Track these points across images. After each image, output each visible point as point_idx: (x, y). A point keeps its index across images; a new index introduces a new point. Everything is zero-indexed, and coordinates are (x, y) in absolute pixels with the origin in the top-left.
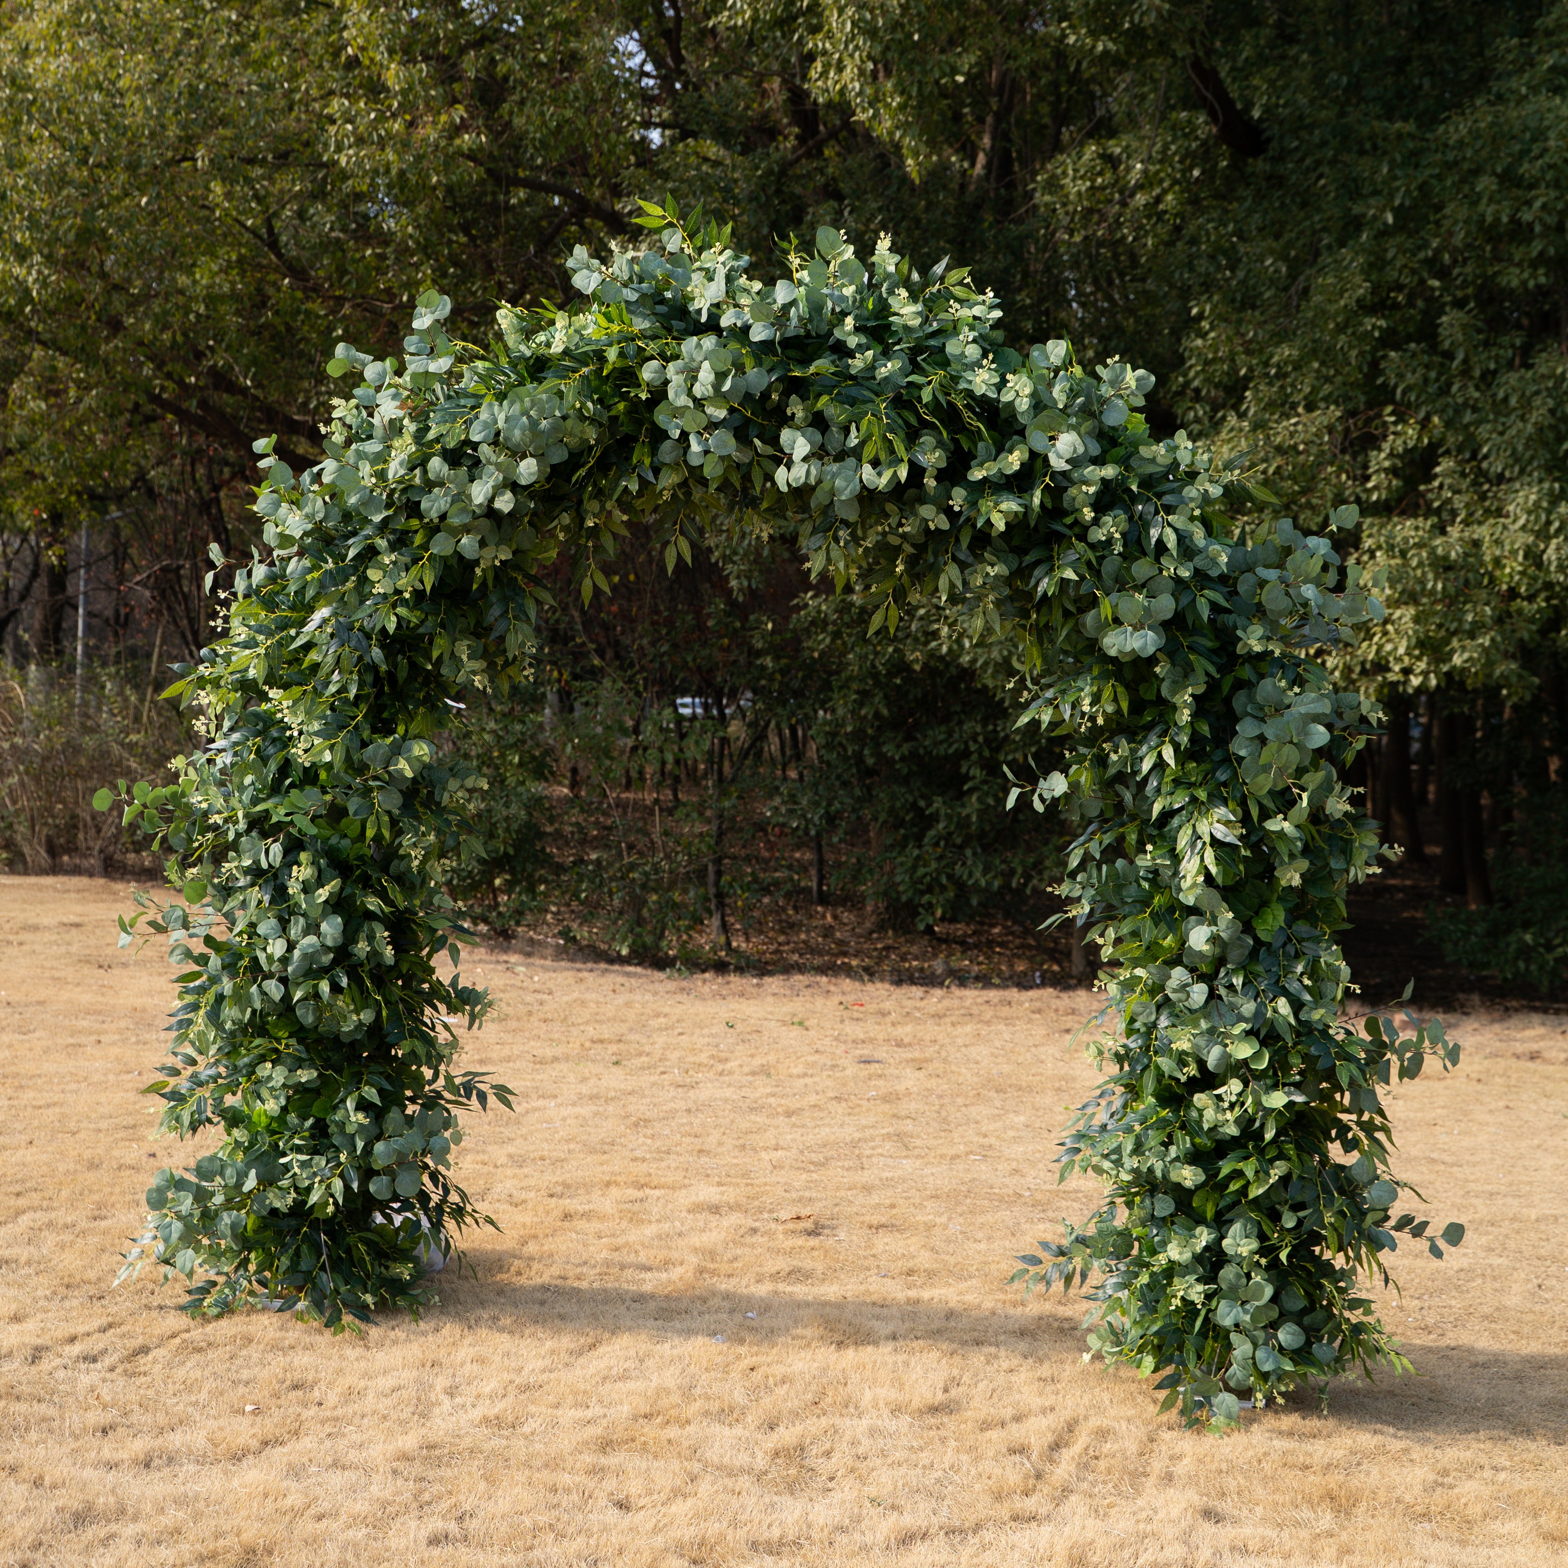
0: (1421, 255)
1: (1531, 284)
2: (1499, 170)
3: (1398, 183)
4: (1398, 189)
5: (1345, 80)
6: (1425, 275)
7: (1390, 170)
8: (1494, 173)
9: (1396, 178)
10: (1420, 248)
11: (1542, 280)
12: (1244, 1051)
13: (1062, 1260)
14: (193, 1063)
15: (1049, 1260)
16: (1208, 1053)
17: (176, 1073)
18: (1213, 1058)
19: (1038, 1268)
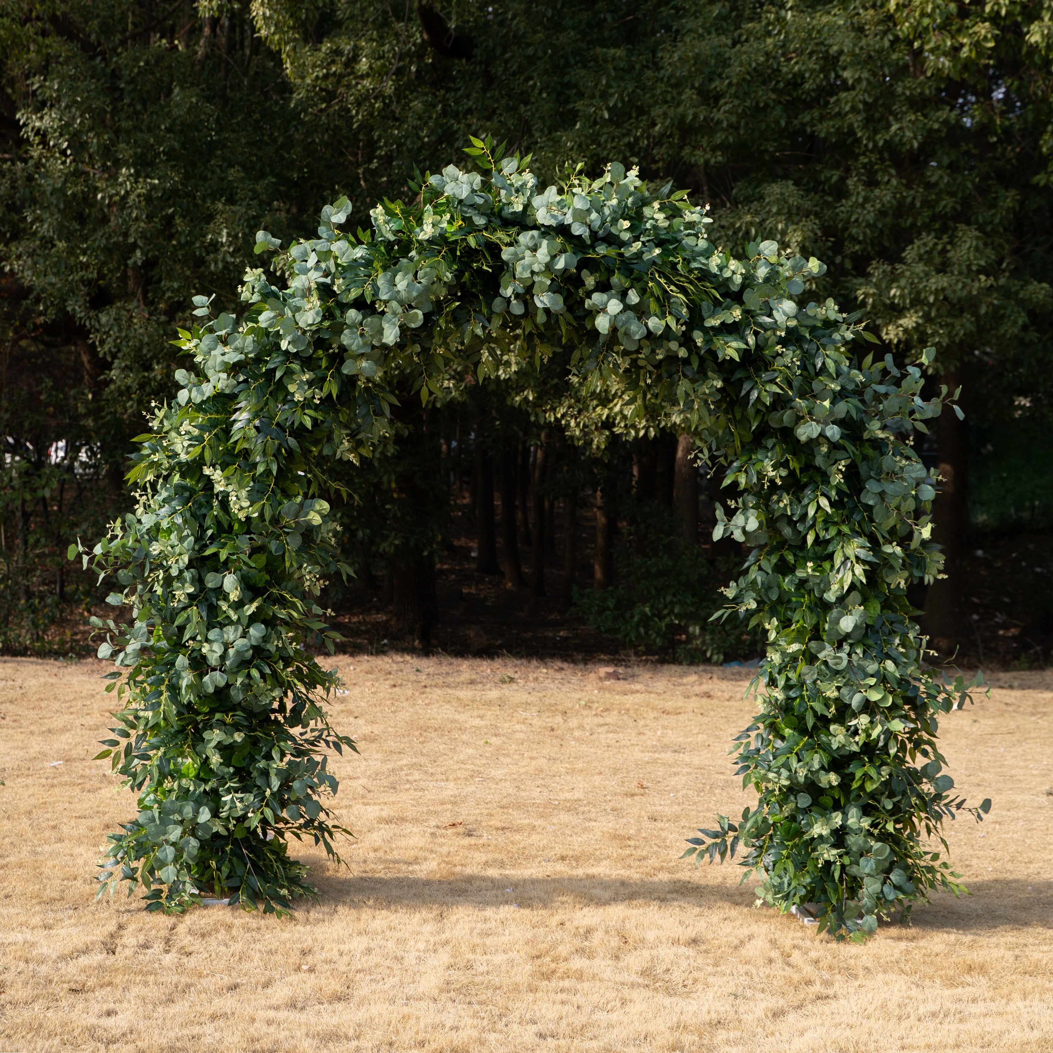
0: (626, 140)
1: (713, 160)
2: (697, 85)
3: (612, 91)
4: (612, 95)
5: (550, 13)
6: (628, 154)
7: (608, 82)
8: (693, 87)
9: (611, 87)
10: (624, 135)
11: (720, 159)
12: (875, 696)
13: (719, 841)
14: (127, 735)
15: (709, 841)
16: (851, 698)
17: (116, 743)
18: (856, 701)
19: (703, 847)
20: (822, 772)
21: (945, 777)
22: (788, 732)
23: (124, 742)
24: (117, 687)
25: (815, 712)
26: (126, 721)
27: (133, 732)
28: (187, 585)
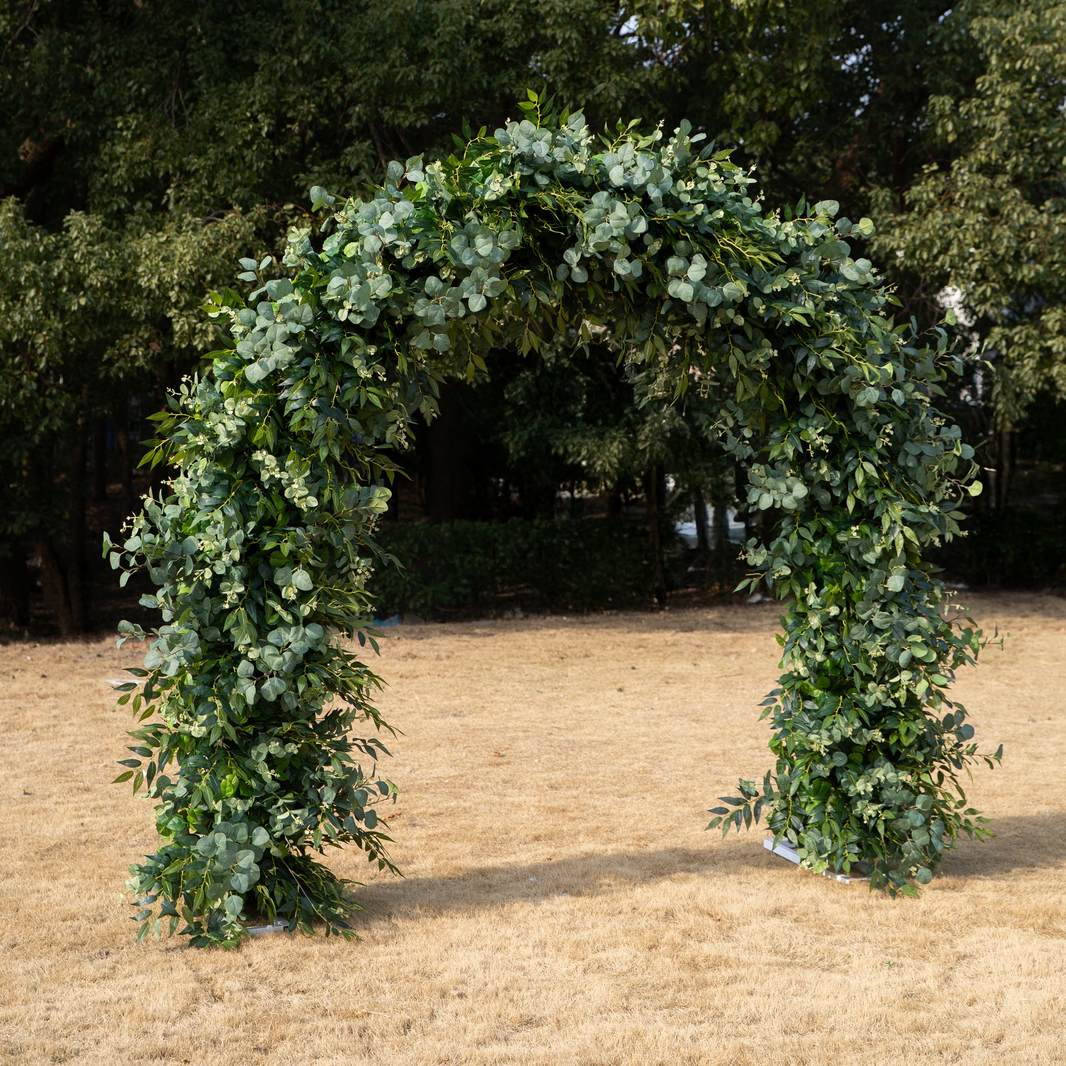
12: (920, 653)
13: (742, 807)
14: (150, 754)
15: (732, 808)
16: (897, 657)
17: (137, 763)
18: (903, 659)
19: (727, 816)
20: (864, 730)
21: (967, 726)
22: (817, 693)
23: (146, 761)
24: (131, 701)
25: (860, 673)
26: (146, 738)
27: (155, 750)
28: (236, 584)
